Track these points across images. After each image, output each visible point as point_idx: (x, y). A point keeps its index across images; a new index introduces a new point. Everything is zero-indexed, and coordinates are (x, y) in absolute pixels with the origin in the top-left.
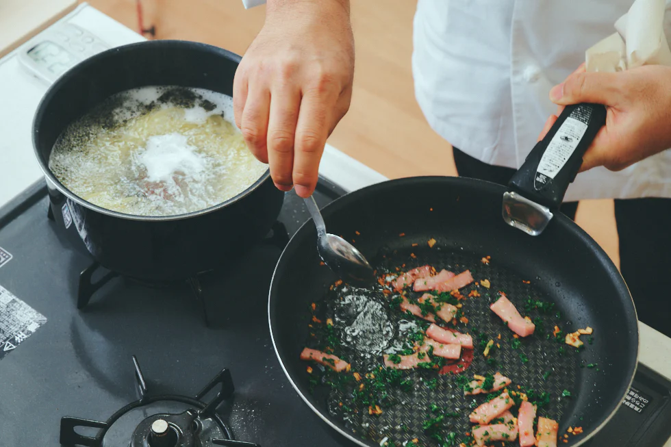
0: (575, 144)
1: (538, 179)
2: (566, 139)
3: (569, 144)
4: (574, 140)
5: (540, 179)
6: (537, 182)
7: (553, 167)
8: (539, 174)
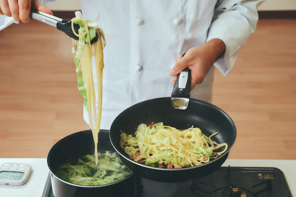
0: (187, 78)
1: (180, 90)
2: (184, 77)
3: (185, 78)
4: (186, 77)
5: (181, 90)
6: (180, 91)
7: (183, 85)
8: (180, 89)
